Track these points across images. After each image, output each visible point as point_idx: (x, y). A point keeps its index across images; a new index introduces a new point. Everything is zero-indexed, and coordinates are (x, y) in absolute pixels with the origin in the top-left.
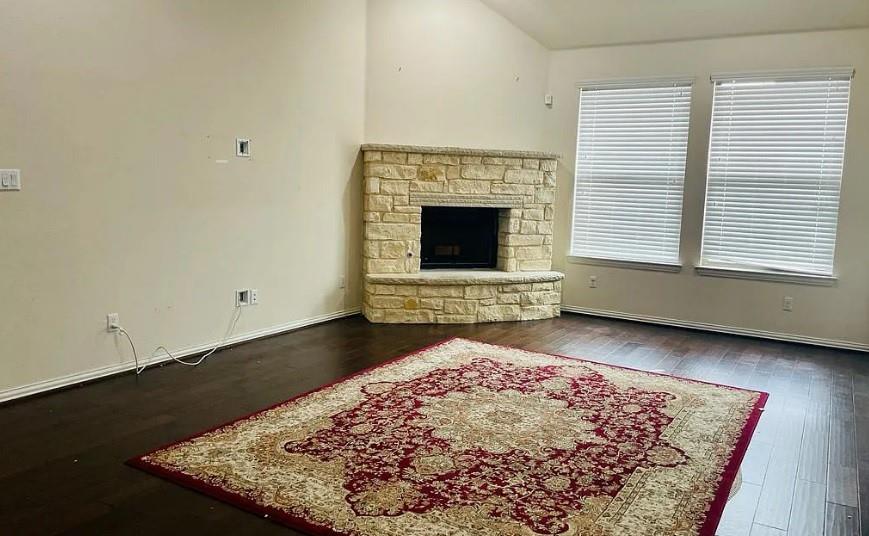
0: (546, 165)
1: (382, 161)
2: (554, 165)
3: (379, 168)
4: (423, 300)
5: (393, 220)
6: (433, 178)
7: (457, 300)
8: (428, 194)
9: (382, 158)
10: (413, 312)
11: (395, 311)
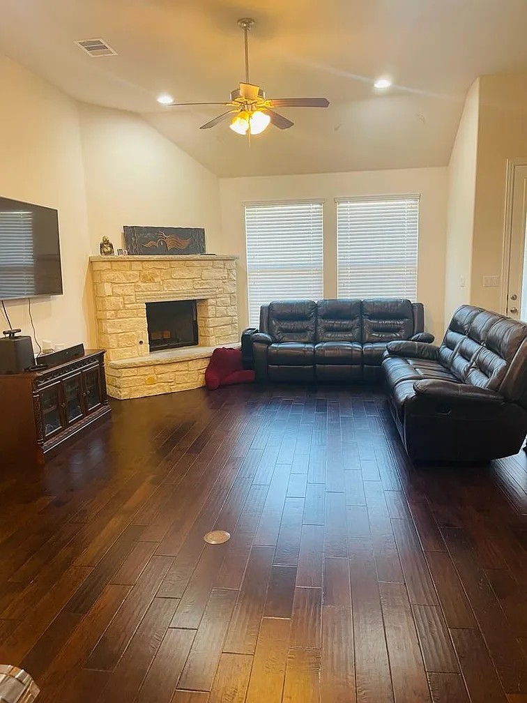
0: (228, 264)
1: (111, 270)
2: (233, 264)
3: (110, 275)
4: (159, 376)
5: (125, 315)
6: (152, 280)
7: (185, 372)
8: (149, 293)
9: (112, 266)
10: (153, 386)
11: (139, 387)
